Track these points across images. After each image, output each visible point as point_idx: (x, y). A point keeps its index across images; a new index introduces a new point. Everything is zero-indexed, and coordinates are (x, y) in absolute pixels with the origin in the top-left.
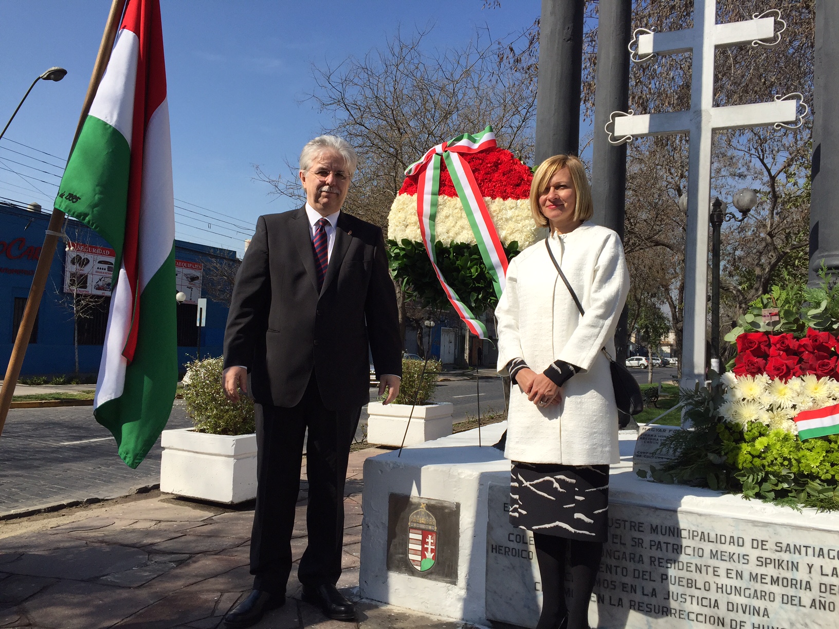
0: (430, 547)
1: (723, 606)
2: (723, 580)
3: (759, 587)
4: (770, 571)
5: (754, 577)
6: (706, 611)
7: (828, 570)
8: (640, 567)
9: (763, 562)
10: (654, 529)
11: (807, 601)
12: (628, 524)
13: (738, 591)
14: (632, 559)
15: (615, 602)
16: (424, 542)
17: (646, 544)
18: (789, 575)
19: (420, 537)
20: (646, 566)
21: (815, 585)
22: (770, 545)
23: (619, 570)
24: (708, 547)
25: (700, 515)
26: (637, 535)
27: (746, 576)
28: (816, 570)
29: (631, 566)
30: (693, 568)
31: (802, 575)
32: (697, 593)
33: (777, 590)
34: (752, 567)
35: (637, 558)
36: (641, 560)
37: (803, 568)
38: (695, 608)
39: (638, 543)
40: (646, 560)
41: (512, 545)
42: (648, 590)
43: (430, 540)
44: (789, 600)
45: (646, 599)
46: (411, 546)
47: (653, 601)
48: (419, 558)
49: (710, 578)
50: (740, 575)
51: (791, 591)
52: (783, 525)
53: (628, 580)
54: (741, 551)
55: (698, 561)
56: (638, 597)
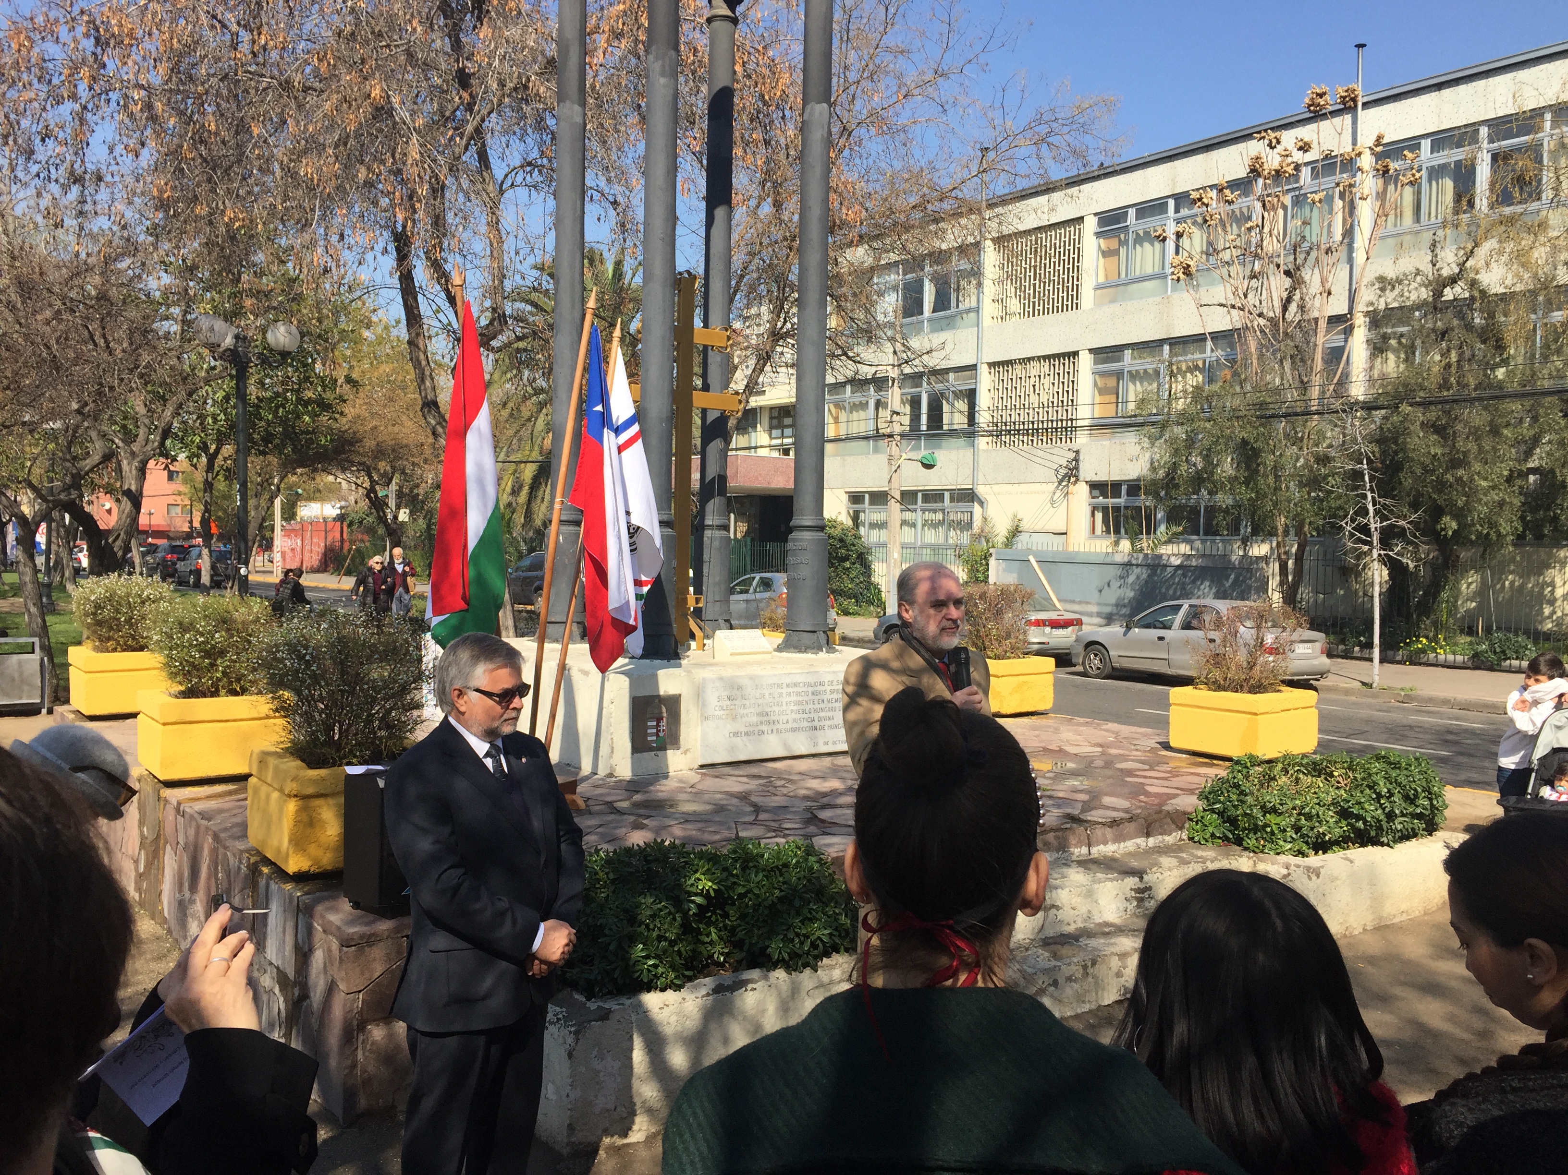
0: (661, 728)
2: (817, 706)
3: (830, 705)
5: (828, 701)
8: (782, 709)
10: (788, 686)
12: (775, 686)
13: (822, 710)
14: (778, 705)
15: (770, 731)
16: (658, 726)
17: (784, 695)
19: (655, 723)
20: (784, 708)
23: (772, 713)
24: (811, 689)
26: (780, 690)
27: (825, 701)
29: (777, 709)
34: (828, 696)
35: (780, 704)
36: (782, 704)
39: (781, 695)
40: (784, 704)
41: (717, 713)
42: (785, 721)
43: (661, 724)
46: (649, 731)
47: (787, 726)
48: (654, 738)
50: (823, 701)
54: (823, 688)
55: (806, 698)
56: (780, 726)
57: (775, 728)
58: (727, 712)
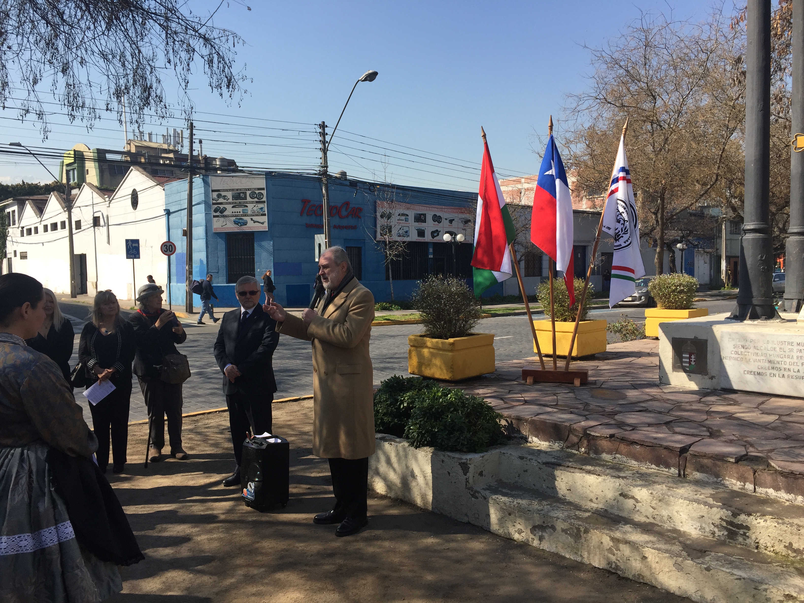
0: (693, 360)
8: (792, 361)
10: (798, 344)
12: (786, 343)
14: (789, 357)
15: (781, 376)
16: (690, 358)
17: (795, 351)
19: (688, 356)
20: (795, 360)
23: (783, 363)
26: (790, 347)
29: (788, 360)
35: (791, 357)
36: (792, 357)
39: (791, 350)
40: (795, 357)
41: (733, 356)
42: (796, 370)
43: (693, 357)
45: (795, 374)
46: (684, 360)
47: (798, 374)
48: (688, 365)
53: (787, 366)
56: (792, 373)
57: (786, 374)
58: (742, 356)
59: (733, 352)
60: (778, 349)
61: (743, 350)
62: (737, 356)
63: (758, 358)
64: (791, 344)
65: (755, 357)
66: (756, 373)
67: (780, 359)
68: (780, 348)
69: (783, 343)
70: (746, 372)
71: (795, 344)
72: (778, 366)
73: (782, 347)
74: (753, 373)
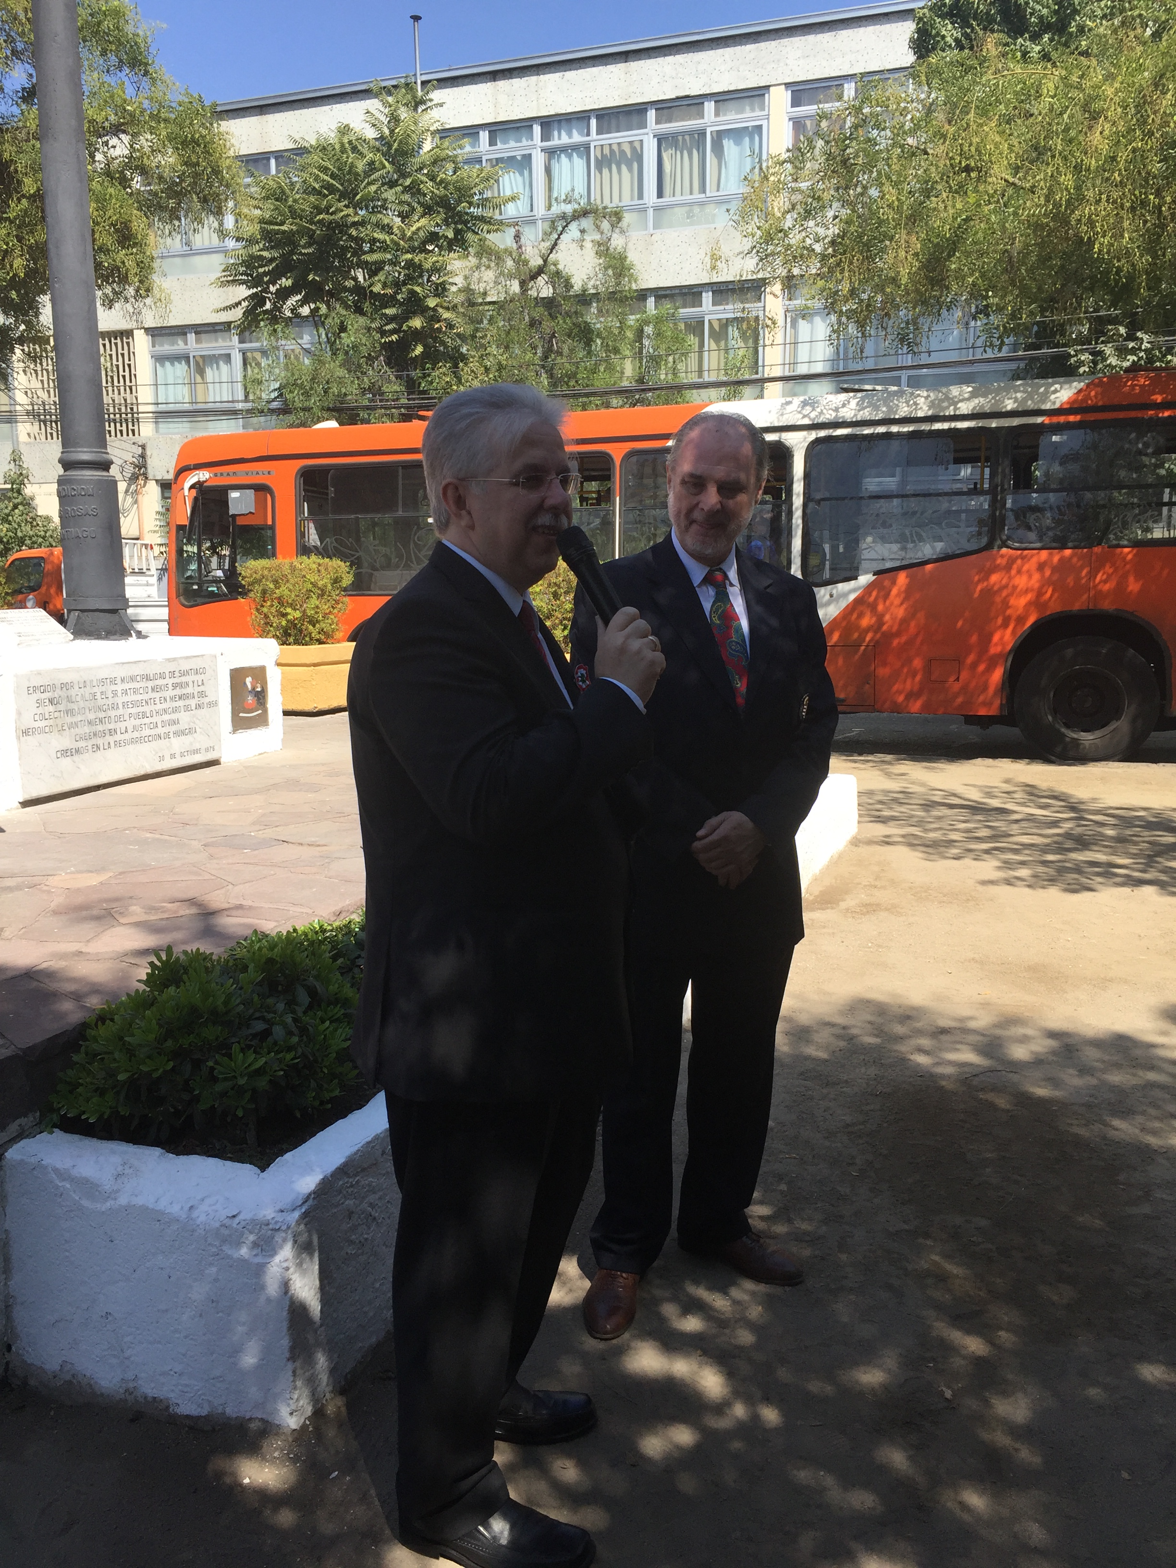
1: (159, 725)
2: (159, 707)
3: (174, 704)
4: (178, 692)
5: (171, 699)
6: (153, 732)
7: (200, 683)
8: (118, 713)
9: (175, 686)
10: (123, 681)
11: (193, 708)
12: (108, 681)
13: (165, 711)
14: (113, 708)
15: (106, 746)
17: (119, 694)
18: (184, 691)
20: (121, 711)
21: (196, 694)
22: (177, 674)
23: (107, 720)
24: (150, 684)
25: (145, 662)
26: (114, 687)
27: (168, 699)
28: (196, 682)
29: (112, 713)
30: (144, 704)
31: (189, 690)
32: (146, 721)
33: (181, 703)
34: (171, 693)
35: (115, 706)
36: (118, 707)
37: (191, 684)
38: (147, 732)
39: (115, 694)
40: (121, 706)
41: (38, 724)
42: (123, 730)
44: (187, 708)
45: (122, 737)
47: (126, 736)
49: (153, 707)
50: (165, 699)
51: (187, 702)
52: (181, 658)
53: (111, 726)
54: (165, 682)
55: (145, 697)
56: (118, 737)
57: (111, 740)
58: (51, 722)
59: (37, 717)
60: (98, 696)
61: (51, 708)
62: (42, 724)
63: (74, 719)
64: (113, 681)
65: (69, 719)
66: (74, 751)
67: (102, 715)
68: (102, 693)
69: (103, 681)
70: (59, 755)
71: (118, 681)
72: (100, 728)
73: (103, 688)
74: (69, 754)
